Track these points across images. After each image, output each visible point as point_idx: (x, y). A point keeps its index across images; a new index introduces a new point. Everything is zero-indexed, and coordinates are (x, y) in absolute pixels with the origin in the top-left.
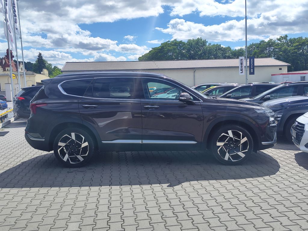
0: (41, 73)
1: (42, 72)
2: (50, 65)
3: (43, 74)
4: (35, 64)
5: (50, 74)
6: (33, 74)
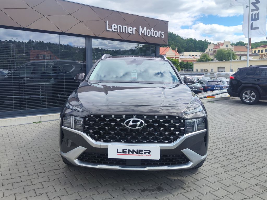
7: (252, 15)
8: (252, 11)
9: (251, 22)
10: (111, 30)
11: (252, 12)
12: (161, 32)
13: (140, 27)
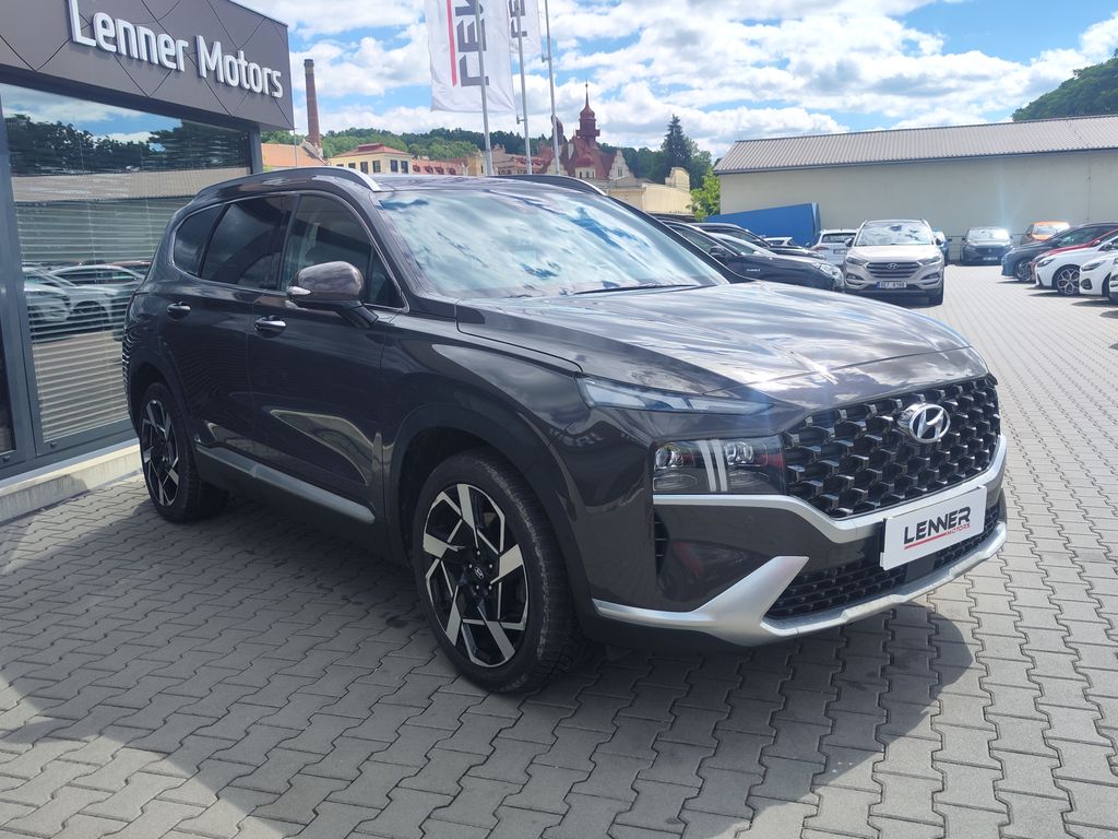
0: (664, 183)
1: (667, 180)
2: (706, 155)
3: (670, 185)
4: (659, 153)
5: (696, 183)
6: (639, 187)
7: (461, 26)
8: (457, 14)
9: (459, 56)
10: (92, 43)
11: (461, 18)
12: (269, 71)
13: (201, 41)
